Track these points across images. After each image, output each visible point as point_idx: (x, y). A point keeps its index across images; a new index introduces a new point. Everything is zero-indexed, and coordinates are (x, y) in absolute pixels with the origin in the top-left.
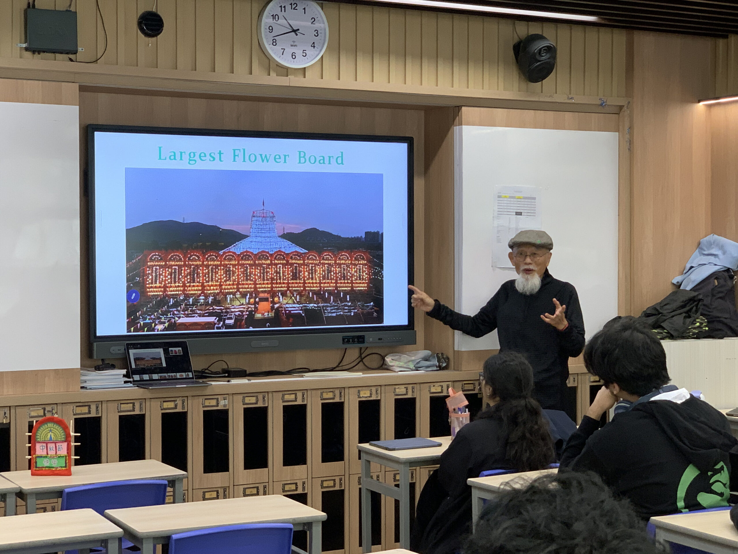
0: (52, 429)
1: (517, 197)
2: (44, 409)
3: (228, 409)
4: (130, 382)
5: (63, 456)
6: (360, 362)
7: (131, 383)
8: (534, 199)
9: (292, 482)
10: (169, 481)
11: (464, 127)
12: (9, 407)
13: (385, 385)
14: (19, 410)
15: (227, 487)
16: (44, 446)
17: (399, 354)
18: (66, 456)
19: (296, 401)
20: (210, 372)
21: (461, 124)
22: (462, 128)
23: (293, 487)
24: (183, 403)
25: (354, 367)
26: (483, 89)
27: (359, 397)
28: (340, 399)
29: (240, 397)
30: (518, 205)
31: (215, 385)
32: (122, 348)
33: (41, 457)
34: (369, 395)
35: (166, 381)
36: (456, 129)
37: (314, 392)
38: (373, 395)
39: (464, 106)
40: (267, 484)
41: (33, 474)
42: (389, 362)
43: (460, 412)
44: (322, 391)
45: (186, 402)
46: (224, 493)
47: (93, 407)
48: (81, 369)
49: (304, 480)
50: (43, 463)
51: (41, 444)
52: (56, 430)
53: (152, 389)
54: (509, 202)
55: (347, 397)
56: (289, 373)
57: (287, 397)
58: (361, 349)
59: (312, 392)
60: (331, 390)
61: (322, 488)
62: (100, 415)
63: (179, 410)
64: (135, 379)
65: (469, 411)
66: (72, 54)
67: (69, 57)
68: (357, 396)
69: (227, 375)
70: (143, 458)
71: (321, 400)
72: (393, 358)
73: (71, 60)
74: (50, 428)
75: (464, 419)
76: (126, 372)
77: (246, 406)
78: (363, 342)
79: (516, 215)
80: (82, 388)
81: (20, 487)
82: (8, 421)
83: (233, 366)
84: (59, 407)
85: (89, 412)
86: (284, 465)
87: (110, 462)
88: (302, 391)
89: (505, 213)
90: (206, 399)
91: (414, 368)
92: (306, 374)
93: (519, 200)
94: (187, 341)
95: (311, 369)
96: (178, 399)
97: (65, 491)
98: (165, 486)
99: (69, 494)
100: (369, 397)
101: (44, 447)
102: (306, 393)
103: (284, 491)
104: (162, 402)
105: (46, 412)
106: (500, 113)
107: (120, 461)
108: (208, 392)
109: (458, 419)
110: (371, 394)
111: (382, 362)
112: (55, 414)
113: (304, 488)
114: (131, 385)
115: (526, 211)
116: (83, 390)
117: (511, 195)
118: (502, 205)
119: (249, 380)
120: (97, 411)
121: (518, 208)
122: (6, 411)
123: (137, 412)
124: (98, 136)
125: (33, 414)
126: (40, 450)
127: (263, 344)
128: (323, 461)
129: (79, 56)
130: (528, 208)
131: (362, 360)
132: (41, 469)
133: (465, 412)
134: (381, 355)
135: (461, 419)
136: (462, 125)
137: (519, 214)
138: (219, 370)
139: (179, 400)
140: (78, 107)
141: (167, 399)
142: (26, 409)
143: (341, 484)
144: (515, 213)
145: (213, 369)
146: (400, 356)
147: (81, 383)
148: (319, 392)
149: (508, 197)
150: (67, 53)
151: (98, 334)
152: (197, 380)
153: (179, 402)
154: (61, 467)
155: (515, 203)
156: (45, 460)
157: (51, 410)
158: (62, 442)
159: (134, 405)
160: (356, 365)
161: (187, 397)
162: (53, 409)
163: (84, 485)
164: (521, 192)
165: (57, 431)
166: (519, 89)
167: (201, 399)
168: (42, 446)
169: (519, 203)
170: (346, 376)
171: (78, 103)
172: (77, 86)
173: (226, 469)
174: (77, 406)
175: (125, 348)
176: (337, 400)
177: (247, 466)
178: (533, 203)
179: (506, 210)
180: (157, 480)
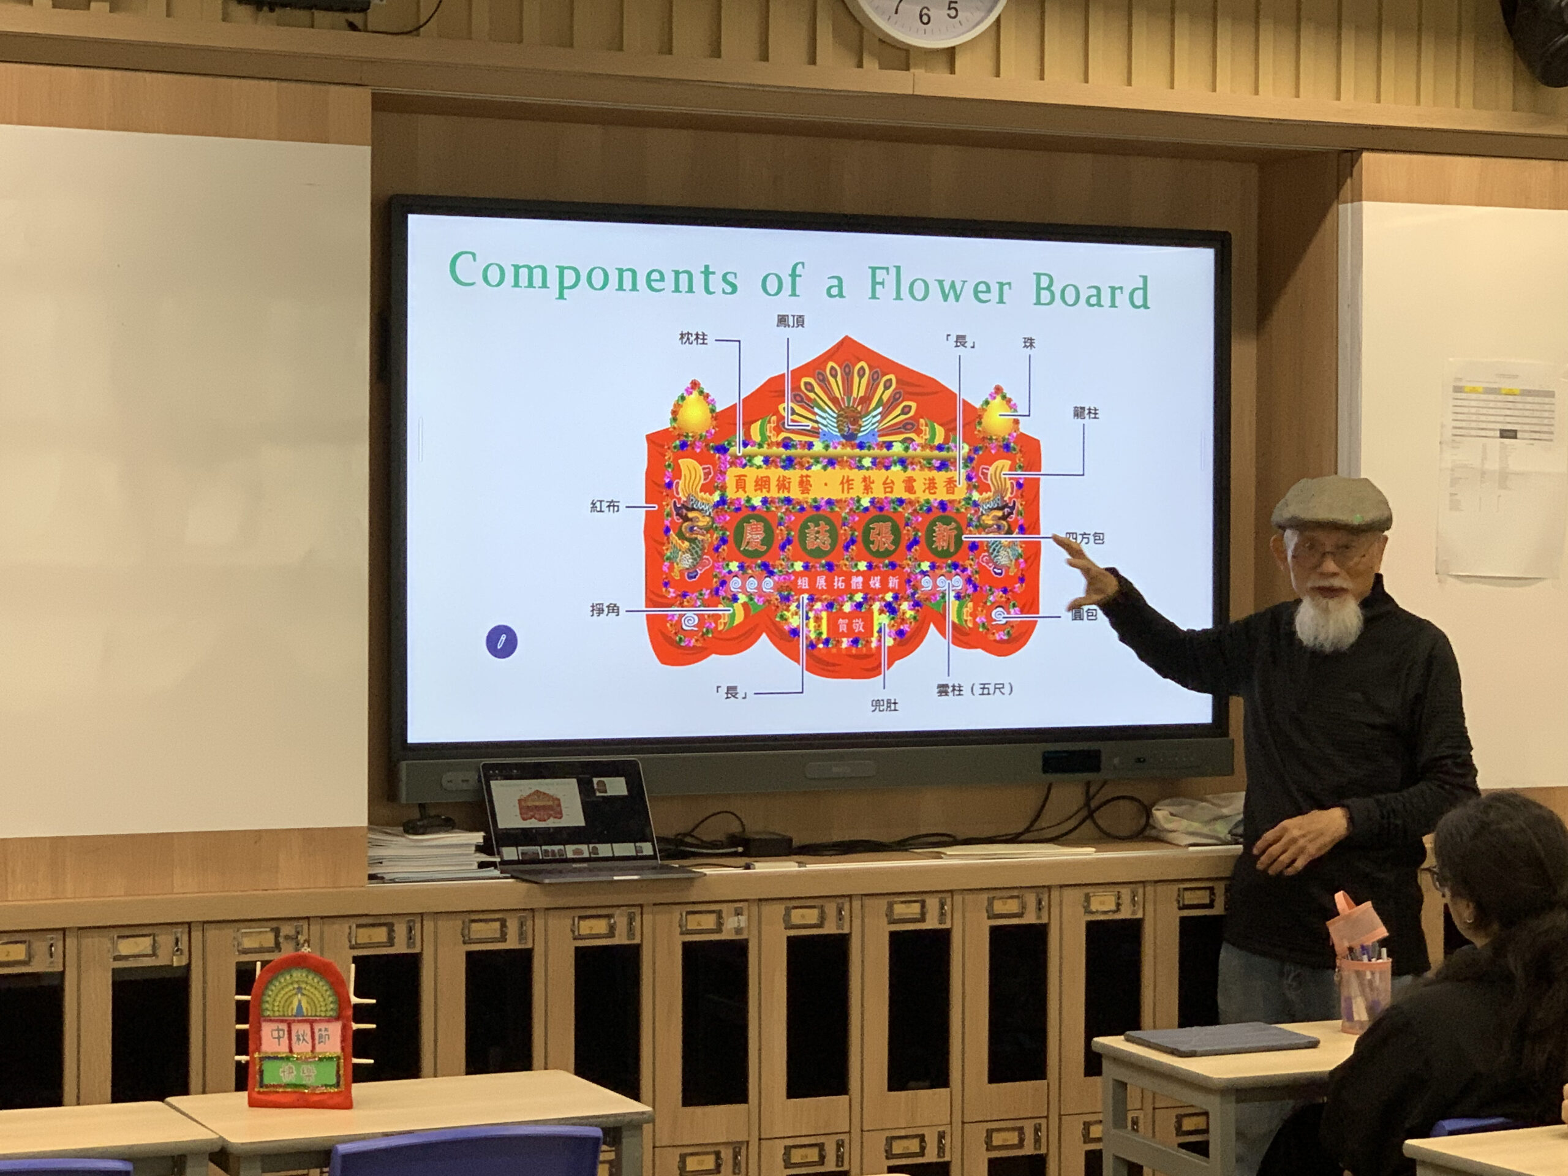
0: (303, 986)
1: (1504, 392)
2: (277, 932)
3: (747, 941)
4: (493, 864)
5: (331, 1058)
6: (1084, 821)
7: (496, 867)
8: (1551, 394)
9: (910, 1132)
10: (606, 1131)
11: (1367, 205)
12: (187, 926)
13: (1156, 882)
14: (212, 933)
15: (742, 1143)
16: (283, 1030)
17: (1189, 801)
18: (338, 1058)
19: (922, 919)
20: (699, 843)
21: (1357, 197)
22: (1360, 210)
23: (914, 1146)
24: (631, 924)
25: (1071, 831)
26: (1418, 102)
27: (1088, 911)
28: (1039, 917)
29: (780, 909)
30: (1508, 412)
31: (711, 875)
32: (473, 776)
33: (276, 1058)
34: (1113, 907)
35: (585, 865)
36: (1345, 209)
37: (969, 897)
38: (1122, 908)
39: (1368, 150)
40: (845, 1137)
41: (253, 1104)
42: (1162, 822)
43: (1365, 958)
44: (992, 894)
45: (638, 919)
46: (735, 1158)
47: (401, 930)
48: (370, 829)
49: (941, 1129)
50: (279, 1074)
51: (274, 1026)
52: (312, 990)
53: (550, 884)
54: (1482, 404)
55: (1055, 911)
56: (902, 846)
57: (900, 910)
58: (1088, 784)
59: (967, 897)
60: (1015, 893)
61: (987, 1150)
62: (417, 950)
63: (620, 939)
64: (506, 858)
65: (1388, 956)
66: (355, 11)
67: (347, 20)
68: (1083, 910)
69: (740, 849)
70: (528, 1067)
71: (989, 918)
72: (1173, 809)
73: (353, 27)
74: (297, 982)
75: (1377, 976)
76: (484, 837)
77: (793, 933)
78: (1097, 768)
79: (1502, 437)
80: (372, 877)
81: (221, 1137)
82: (184, 962)
83: (756, 827)
84: (315, 928)
85: (391, 942)
86: (890, 1089)
87: (444, 1076)
88: (940, 895)
89: (1473, 432)
90: (688, 913)
91: (1229, 837)
92: (949, 851)
93: (1511, 398)
94: (641, 759)
95: (960, 837)
96: (617, 912)
97: (337, 1150)
98: (595, 1142)
99: (348, 1157)
100: (1114, 912)
101: (281, 1033)
102: (949, 901)
103: (889, 1155)
104: (576, 919)
105: (281, 940)
106: (1462, 168)
107: (469, 1072)
108: (694, 895)
109: (1359, 974)
110: (1118, 905)
111: (1143, 821)
112: (303, 946)
113: (941, 1149)
114: (497, 873)
115: (1527, 428)
116: (376, 885)
117: (1487, 385)
118: (1465, 410)
119: (800, 864)
120: (410, 938)
121: (1508, 419)
122: (179, 935)
123: (512, 943)
124: (418, 224)
125: (248, 943)
126: (271, 1039)
127: (835, 770)
128: (992, 1080)
129: (373, 17)
130: (1535, 421)
131: (1090, 815)
132: (272, 1089)
133: (1379, 957)
134: (1139, 801)
135: (1369, 976)
136: (1360, 200)
137: (1506, 434)
138: (720, 836)
139: (621, 915)
140: (370, 148)
141: (589, 912)
142: (229, 932)
143: (1037, 1141)
144: (1498, 434)
145: (707, 834)
146: (1193, 805)
147: (370, 865)
148: (985, 896)
149: (1481, 390)
150: (345, 10)
151: (411, 740)
152: (666, 862)
153: (620, 920)
154: (326, 1086)
155: (1499, 405)
156: (285, 1066)
157: (292, 933)
158: (330, 1020)
159: (503, 925)
160: (1075, 828)
161: (641, 906)
162: (298, 933)
163: (386, 1135)
164: (1516, 377)
165: (316, 993)
166: (1514, 105)
167: (676, 913)
168: (278, 1030)
169: (1510, 405)
170: (1052, 855)
171: (370, 142)
172: (365, 94)
173: (742, 1098)
174: (358, 926)
175: (480, 777)
176: (1030, 918)
177: (795, 1090)
178: (1547, 407)
179: (1474, 425)
180: (574, 1124)
